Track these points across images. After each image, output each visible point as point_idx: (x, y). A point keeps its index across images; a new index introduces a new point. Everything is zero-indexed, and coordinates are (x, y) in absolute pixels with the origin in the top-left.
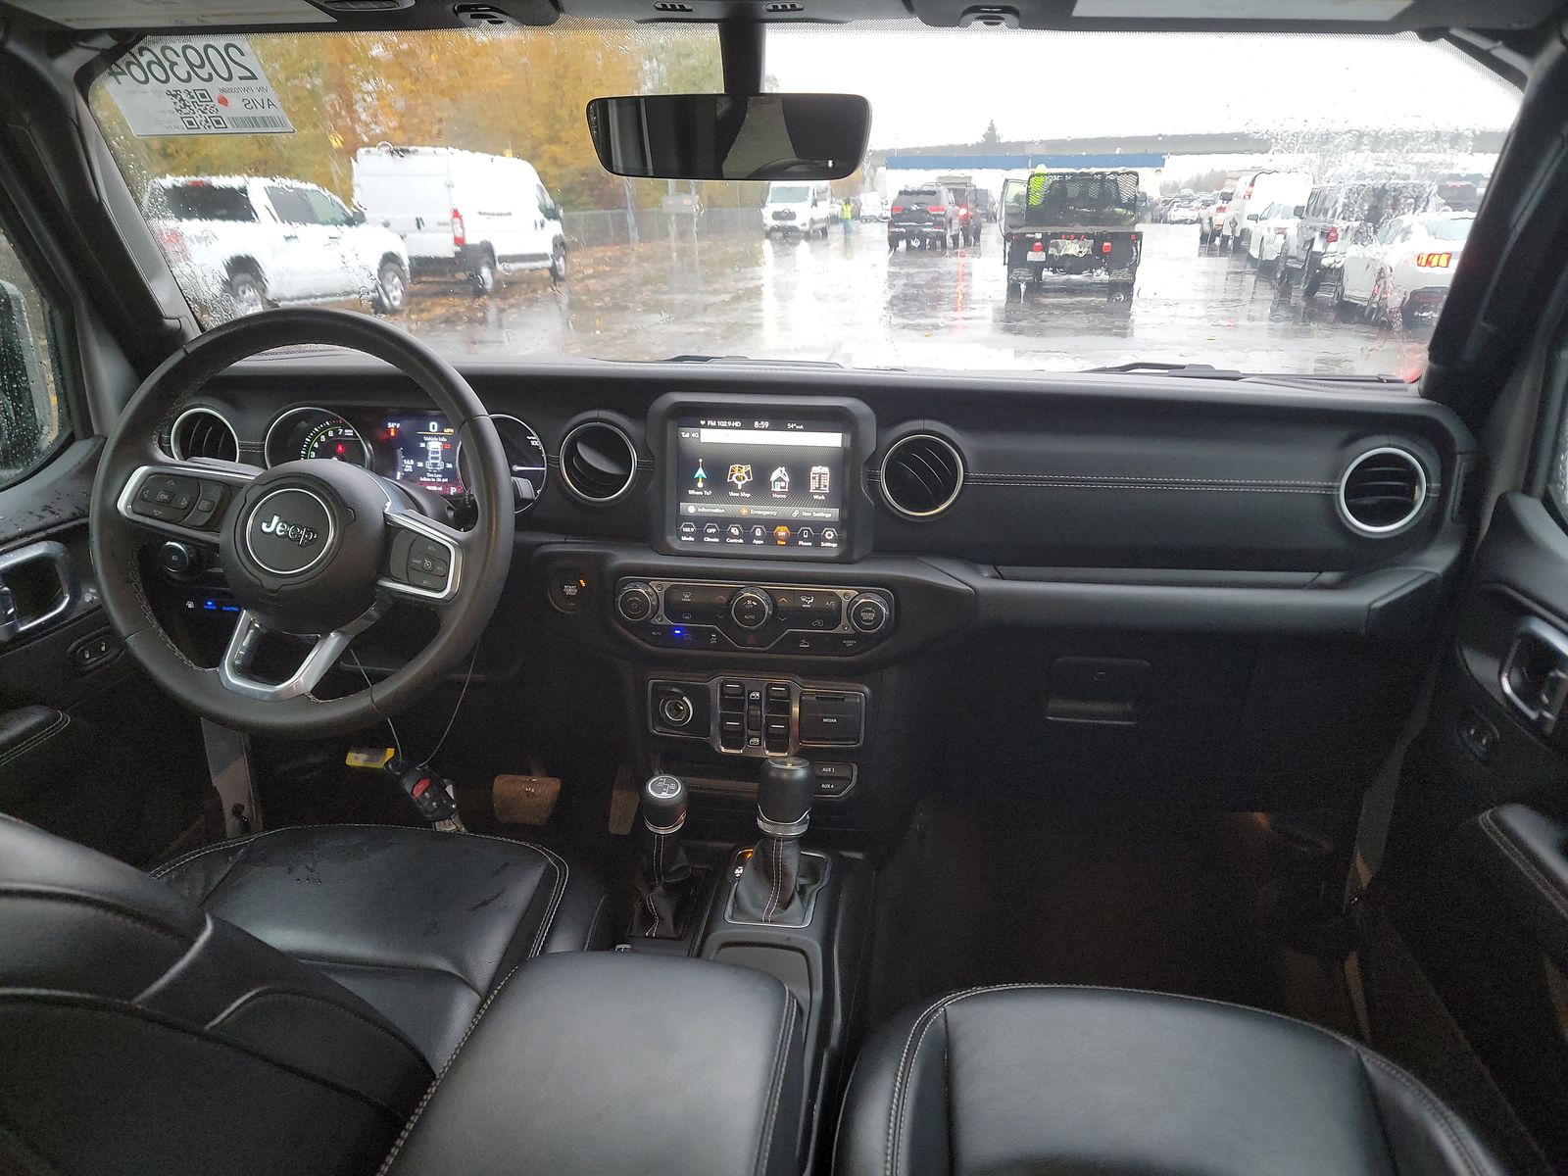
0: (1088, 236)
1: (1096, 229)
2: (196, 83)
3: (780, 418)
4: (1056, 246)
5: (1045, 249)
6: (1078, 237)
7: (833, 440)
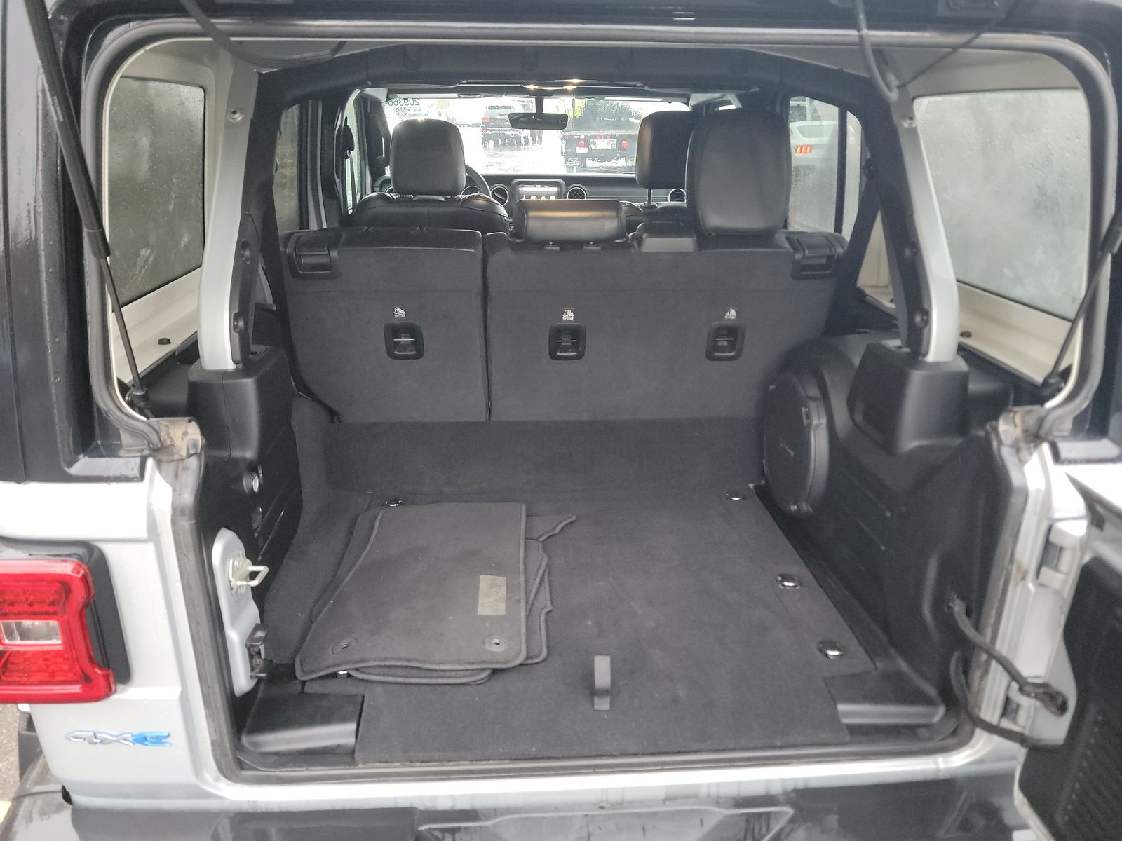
0: (613, 137)
1: (618, 132)
2: (404, 106)
3: (543, 184)
4: (595, 144)
5: (587, 145)
6: (606, 137)
7: (555, 189)
